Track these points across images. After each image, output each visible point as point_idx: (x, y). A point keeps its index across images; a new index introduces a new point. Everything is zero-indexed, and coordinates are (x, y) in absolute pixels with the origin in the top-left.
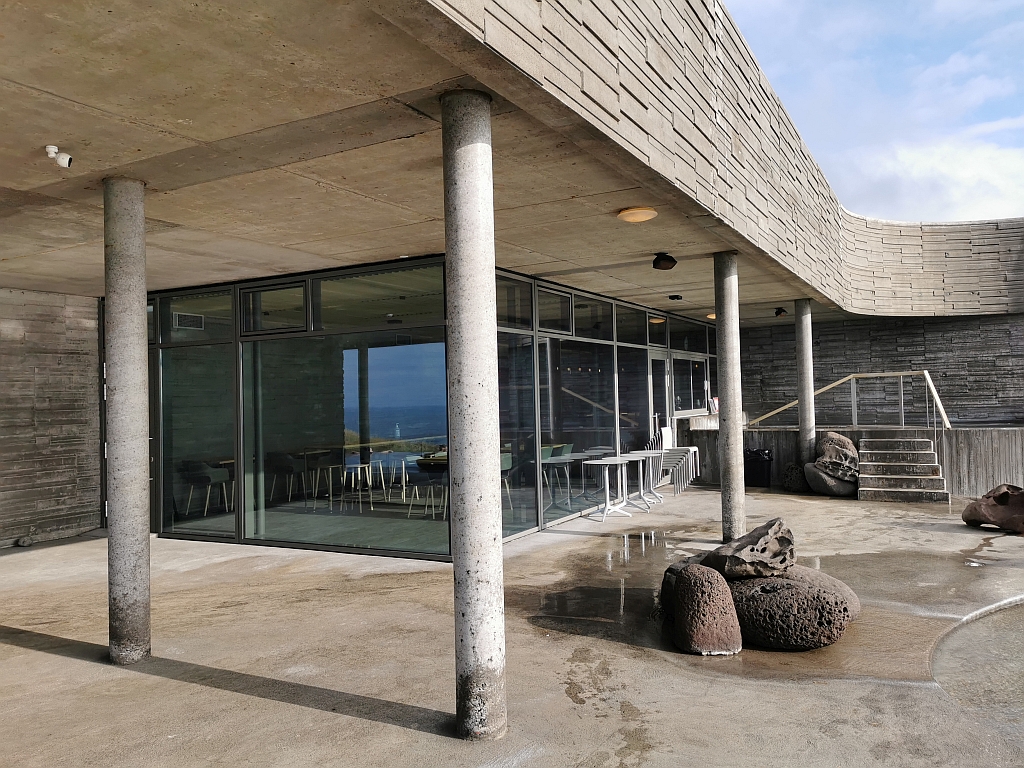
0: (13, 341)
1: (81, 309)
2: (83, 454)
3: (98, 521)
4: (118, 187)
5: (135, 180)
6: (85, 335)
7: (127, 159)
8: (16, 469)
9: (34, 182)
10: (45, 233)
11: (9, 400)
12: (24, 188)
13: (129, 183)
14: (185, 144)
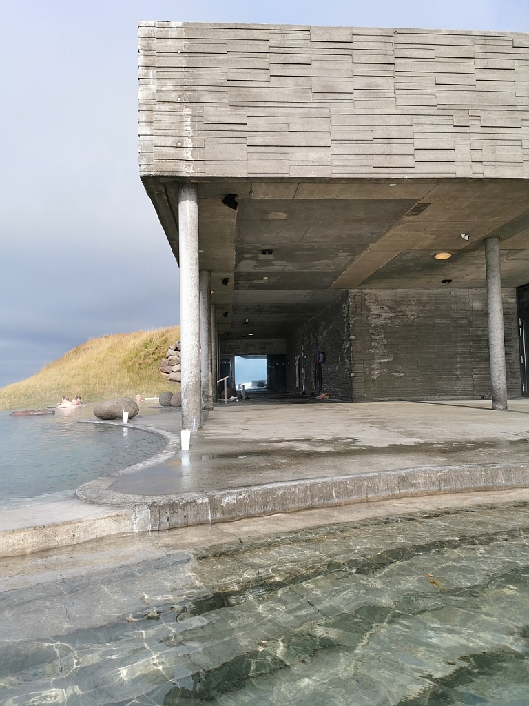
0: (478, 310)
1: (507, 294)
2: (511, 361)
3: (520, 393)
4: (489, 241)
5: (494, 237)
6: (510, 306)
7: (488, 232)
8: (481, 365)
9: (462, 246)
10: (476, 262)
11: (477, 336)
12: (461, 248)
13: (493, 239)
14: (502, 224)
